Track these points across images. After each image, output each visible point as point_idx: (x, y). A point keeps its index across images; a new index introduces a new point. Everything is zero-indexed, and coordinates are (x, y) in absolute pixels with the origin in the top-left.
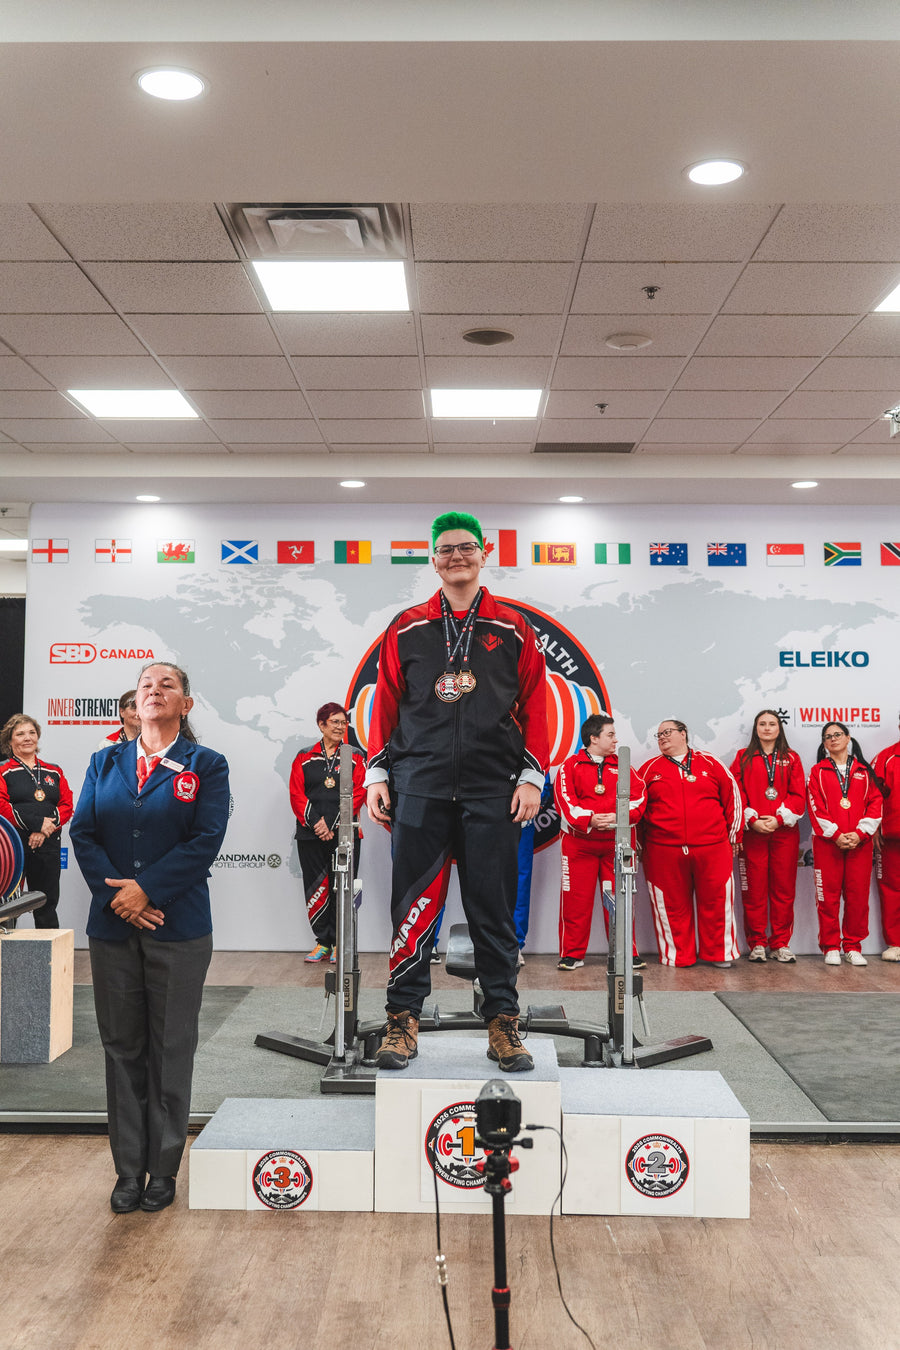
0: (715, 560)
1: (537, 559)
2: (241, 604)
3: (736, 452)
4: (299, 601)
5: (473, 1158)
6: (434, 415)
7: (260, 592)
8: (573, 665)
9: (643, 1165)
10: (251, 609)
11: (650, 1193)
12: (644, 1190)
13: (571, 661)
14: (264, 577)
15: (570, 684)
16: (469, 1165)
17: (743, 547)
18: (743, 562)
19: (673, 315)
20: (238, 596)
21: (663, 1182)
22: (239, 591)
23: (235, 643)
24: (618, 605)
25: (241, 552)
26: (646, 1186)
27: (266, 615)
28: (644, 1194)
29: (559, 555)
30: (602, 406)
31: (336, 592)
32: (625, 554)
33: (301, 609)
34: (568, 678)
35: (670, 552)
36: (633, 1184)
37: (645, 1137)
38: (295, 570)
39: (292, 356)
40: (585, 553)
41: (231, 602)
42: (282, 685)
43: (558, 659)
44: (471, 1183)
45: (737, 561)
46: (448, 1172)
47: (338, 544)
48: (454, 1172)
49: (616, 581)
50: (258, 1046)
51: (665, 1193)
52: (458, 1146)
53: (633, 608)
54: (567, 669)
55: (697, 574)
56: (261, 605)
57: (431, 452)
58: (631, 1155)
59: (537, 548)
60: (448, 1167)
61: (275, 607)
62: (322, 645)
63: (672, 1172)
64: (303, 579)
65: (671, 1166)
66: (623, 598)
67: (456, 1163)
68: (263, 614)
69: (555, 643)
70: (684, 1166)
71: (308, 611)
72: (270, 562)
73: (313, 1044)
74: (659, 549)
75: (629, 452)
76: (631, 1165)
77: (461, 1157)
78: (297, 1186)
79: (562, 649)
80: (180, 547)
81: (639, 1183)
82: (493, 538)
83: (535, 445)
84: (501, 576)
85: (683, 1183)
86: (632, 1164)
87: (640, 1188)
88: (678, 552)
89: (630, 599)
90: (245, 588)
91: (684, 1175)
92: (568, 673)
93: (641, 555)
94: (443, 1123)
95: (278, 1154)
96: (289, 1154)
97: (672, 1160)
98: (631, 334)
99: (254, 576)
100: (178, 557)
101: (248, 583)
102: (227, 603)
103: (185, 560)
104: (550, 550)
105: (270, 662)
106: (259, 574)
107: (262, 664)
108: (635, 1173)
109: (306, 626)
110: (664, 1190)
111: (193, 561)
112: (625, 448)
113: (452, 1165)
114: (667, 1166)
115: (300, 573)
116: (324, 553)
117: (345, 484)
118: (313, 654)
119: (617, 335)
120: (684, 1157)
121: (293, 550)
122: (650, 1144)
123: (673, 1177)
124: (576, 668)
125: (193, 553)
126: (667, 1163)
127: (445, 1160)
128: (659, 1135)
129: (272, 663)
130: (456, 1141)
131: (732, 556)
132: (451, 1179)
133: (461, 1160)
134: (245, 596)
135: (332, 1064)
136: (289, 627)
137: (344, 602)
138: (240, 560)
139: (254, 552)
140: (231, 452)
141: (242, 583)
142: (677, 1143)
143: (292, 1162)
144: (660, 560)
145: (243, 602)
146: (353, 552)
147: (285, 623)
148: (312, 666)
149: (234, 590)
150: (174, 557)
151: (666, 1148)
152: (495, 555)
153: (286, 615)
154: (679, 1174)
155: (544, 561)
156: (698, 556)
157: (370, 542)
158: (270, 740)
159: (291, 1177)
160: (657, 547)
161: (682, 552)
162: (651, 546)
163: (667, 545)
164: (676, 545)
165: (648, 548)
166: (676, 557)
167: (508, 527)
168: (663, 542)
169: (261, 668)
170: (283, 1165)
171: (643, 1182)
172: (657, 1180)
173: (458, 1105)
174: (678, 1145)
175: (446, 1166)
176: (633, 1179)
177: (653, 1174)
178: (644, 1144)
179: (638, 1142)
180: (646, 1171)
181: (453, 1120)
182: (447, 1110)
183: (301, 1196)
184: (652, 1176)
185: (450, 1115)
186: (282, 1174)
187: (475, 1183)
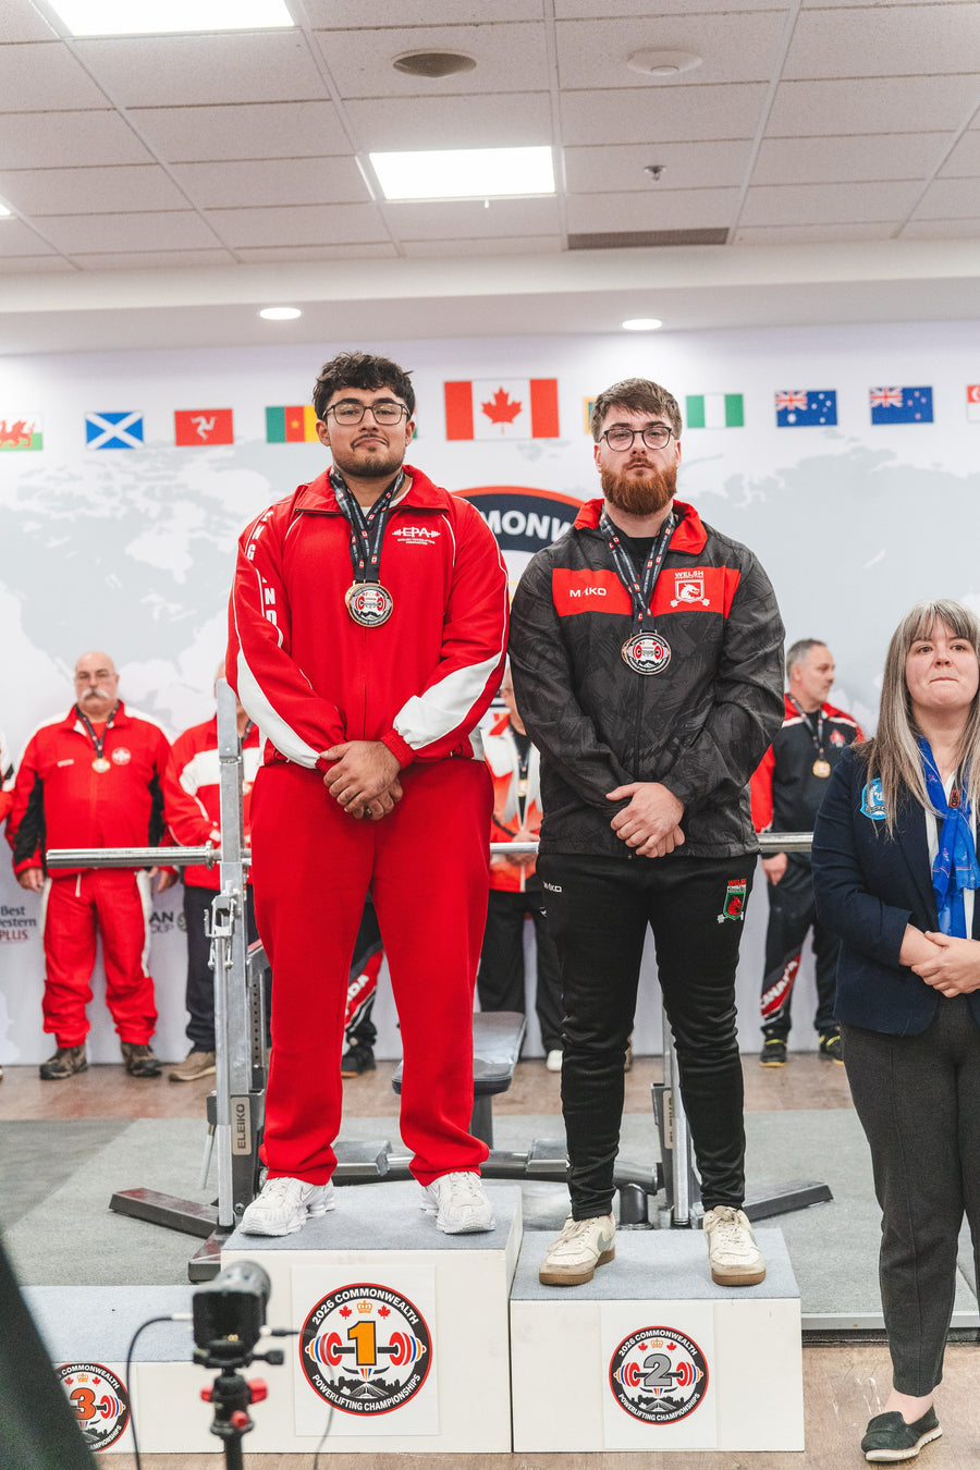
0: (882, 415)
2: (120, 515)
3: (899, 235)
4: (212, 506)
5: (374, 1368)
6: (387, 198)
7: (149, 493)
9: (636, 1375)
10: (136, 523)
11: (649, 1417)
12: (640, 1413)
14: (156, 469)
16: (367, 1379)
17: (927, 392)
18: (928, 417)
19: (725, 13)
20: (115, 501)
21: (669, 1400)
22: (116, 494)
23: (114, 577)
24: (725, 495)
25: (117, 431)
26: (643, 1406)
27: (161, 531)
28: (640, 1418)
30: (656, 170)
31: (271, 491)
32: (735, 410)
35: (809, 405)
36: (622, 1405)
37: (639, 1332)
38: (205, 457)
39: (128, 108)
41: (103, 512)
42: (189, 641)
44: (372, 1407)
45: (918, 416)
46: (336, 1390)
47: (271, 413)
48: (346, 1391)
49: (720, 456)
50: (116, 1211)
51: (672, 1416)
52: (349, 1350)
53: (750, 500)
55: (853, 439)
56: (152, 514)
57: (401, 255)
58: (617, 1360)
60: (337, 1383)
61: (174, 517)
63: (682, 1383)
64: (218, 469)
65: (681, 1375)
66: (734, 483)
67: (348, 1377)
68: (156, 529)
70: (700, 1374)
72: (164, 444)
73: (195, 1207)
74: (791, 400)
75: (723, 242)
76: (617, 1375)
77: (354, 1367)
78: (105, 1416)
80: (20, 426)
81: (632, 1402)
82: (521, 394)
83: (565, 237)
84: (535, 455)
85: (699, 1400)
86: (619, 1371)
87: (633, 1409)
88: (821, 404)
89: (745, 483)
90: (125, 488)
91: (701, 1388)
93: (760, 411)
94: (326, 1315)
95: (74, 1368)
96: (92, 1368)
97: (682, 1365)
98: (666, 49)
99: (139, 468)
100: (17, 442)
101: (130, 479)
102: (97, 514)
103: (28, 446)
105: (169, 605)
106: (146, 465)
107: (157, 609)
108: (625, 1387)
109: (224, 546)
110: (671, 1412)
111: (40, 447)
112: (714, 237)
113: (341, 1379)
114: (674, 1375)
115: (210, 461)
116: (250, 426)
117: (267, 314)
119: (643, 50)
120: (700, 1360)
121: (198, 424)
122: (646, 1342)
123: (684, 1392)
125: (40, 436)
126: (673, 1370)
127: (331, 1373)
128: (660, 1329)
129: (173, 608)
130: (346, 1343)
131: (913, 406)
132: (342, 1401)
133: (356, 1372)
134: (124, 501)
135: (215, 1237)
136: (196, 548)
138: (115, 443)
139: (136, 430)
140: (80, 269)
141: (120, 480)
142: (689, 1340)
143: (96, 1381)
144: (792, 418)
145: (124, 510)
146: (295, 424)
147: (192, 542)
149: (109, 492)
150: (11, 442)
151: (672, 1347)
152: (524, 419)
153: (192, 531)
154: (692, 1387)
156: (854, 409)
159: (97, 1402)
160: (787, 397)
161: (828, 403)
162: (777, 396)
163: (804, 393)
164: (817, 393)
165: (772, 400)
166: (819, 413)
167: (543, 373)
168: (795, 388)
169: (156, 615)
170: (83, 1385)
171: (636, 1400)
172: (658, 1396)
173: (348, 1288)
174: (689, 1343)
175: (332, 1382)
176: (622, 1396)
177: (652, 1388)
178: (637, 1342)
179: (627, 1340)
180: (641, 1384)
181: (341, 1312)
182: (331, 1297)
183: (111, 1432)
184: (651, 1391)
185: (337, 1305)
186: (82, 1398)
187: (378, 1406)
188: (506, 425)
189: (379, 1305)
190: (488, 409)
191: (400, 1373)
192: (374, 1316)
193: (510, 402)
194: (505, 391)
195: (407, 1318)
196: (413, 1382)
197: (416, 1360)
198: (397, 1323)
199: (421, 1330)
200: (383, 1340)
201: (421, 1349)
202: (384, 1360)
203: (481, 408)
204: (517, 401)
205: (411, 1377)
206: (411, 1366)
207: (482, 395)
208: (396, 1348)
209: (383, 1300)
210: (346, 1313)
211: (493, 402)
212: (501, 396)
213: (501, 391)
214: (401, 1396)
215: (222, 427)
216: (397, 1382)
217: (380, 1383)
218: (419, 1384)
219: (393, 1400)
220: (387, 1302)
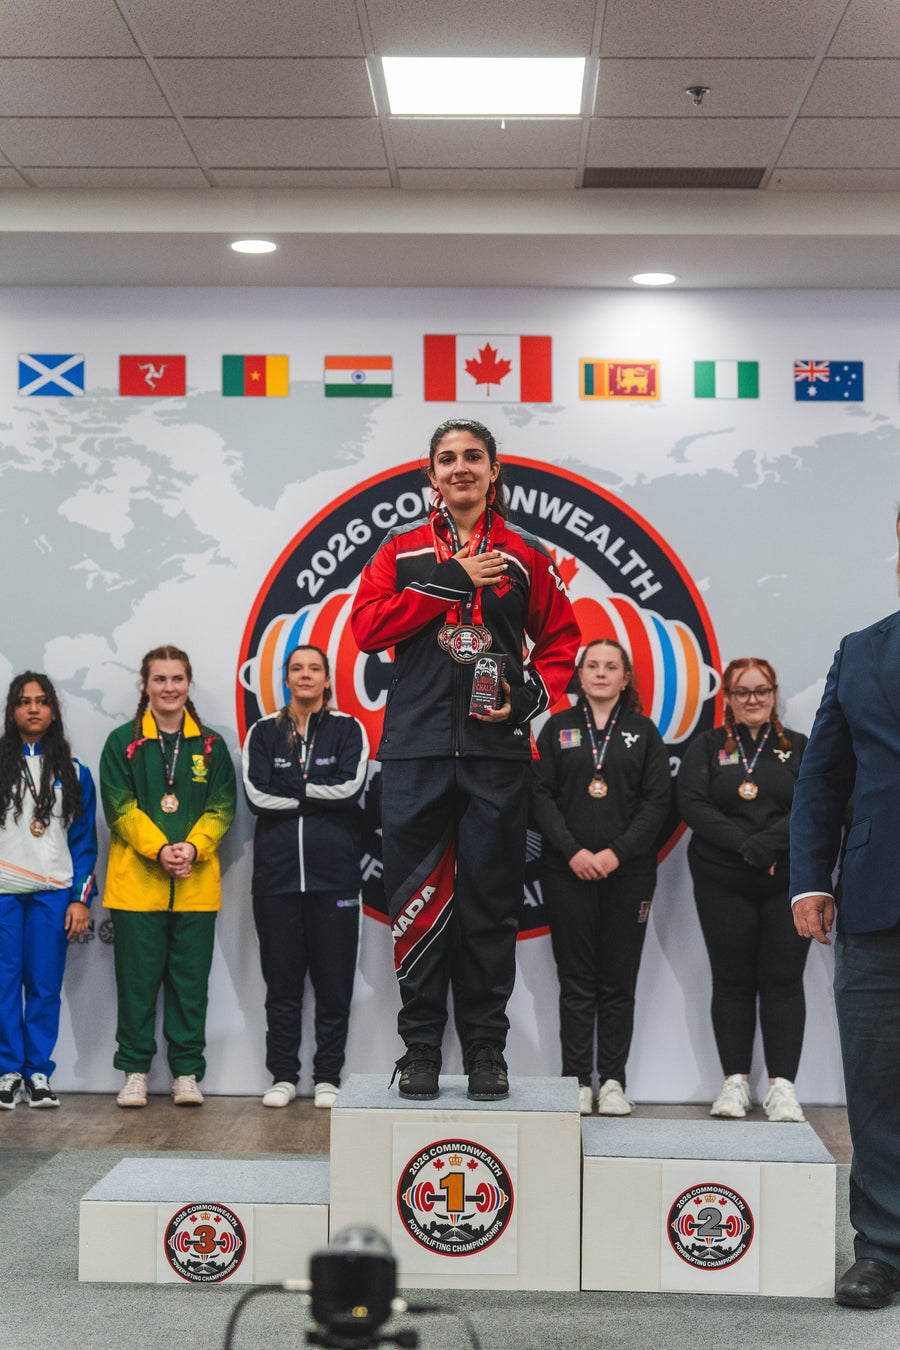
1: (589, 389)
2: (53, 470)
4: (158, 463)
5: (462, 1214)
6: (392, 112)
7: (88, 447)
8: (652, 581)
9: (691, 1226)
10: (71, 480)
11: (700, 1263)
12: (693, 1259)
13: (649, 574)
14: (94, 420)
15: (647, 616)
16: (455, 1224)
20: (48, 454)
21: (718, 1249)
22: (51, 446)
23: (43, 539)
24: (735, 473)
26: (696, 1253)
27: (99, 490)
28: (693, 1264)
29: (629, 380)
31: (225, 449)
32: (749, 380)
33: (161, 478)
34: (644, 604)
35: (832, 377)
36: (677, 1251)
37: (695, 1188)
38: (152, 409)
40: (676, 380)
41: (36, 466)
42: (127, 614)
43: (625, 570)
44: (460, 1248)
46: (428, 1233)
47: (229, 362)
48: (437, 1234)
49: (732, 430)
51: (721, 1263)
52: (441, 1198)
53: (761, 480)
54: (641, 588)
55: (880, 417)
56: (91, 470)
57: (397, 185)
58: (675, 1212)
59: (589, 370)
60: (429, 1227)
61: (114, 474)
62: (201, 543)
63: (731, 1235)
64: (166, 423)
65: (730, 1227)
66: (745, 460)
67: (439, 1222)
68: (93, 487)
69: (620, 542)
70: (746, 1227)
71: (176, 482)
72: (106, 392)
74: (812, 371)
76: (675, 1225)
77: (444, 1213)
78: (224, 1250)
79: (633, 553)
81: (686, 1249)
82: (509, 352)
83: (581, 171)
84: (523, 420)
85: (745, 1250)
86: (676, 1223)
87: (687, 1256)
88: (846, 376)
89: (757, 460)
90: (61, 440)
91: (747, 1240)
92: (644, 596)
93: (777, 381)
94: (421, 1167)
95: (199, 1208)
96: (214, 1208)
97: (731, 1219)
99: (78, 418)
101: (67, 431)
102: (28, 467)
104: (613, 374)
105: (103, 573)
106: (85, 415)
107: (91, 577)
108: (681, 1236)
109: (171, 508)
110: (720, 1259)
112: (748, 179)
113: (433, 1223)
114: (724, 1227)
115: (156, 413)
116: (204, 376)
117: (239, 246)
118: (182, 560)
120: (747, 1214)
121: (147, 371)
122: (701, 1197)
123: (732, 1242)
124: (658, 587)
126: (723, 1222)
127: (424, 1218)
128: (713, 1185)
129: (109, 576)
130: (438, 1192)
132: (433, 1243)
133: (446, 1218)
134: (59, 454)
136: (138, 510)
137: (239, 465)
138: (51, 390)
139: (76, 375)
141: (55, 431)
142: (738, 1196)
143: (217, 1219)
144: (812, 391)
145: (58, 465)
146: (255, 376)
147: (133, 503)
148: (181, 581)
149: (42, 444)
151: (723, 1202)
152: (512, 381)
153: (134, 490)
154: (739, 1238)
155: (601, 393)
156: (882, 384)
157: (284, 359)
158: (105, 713)
159: (217, 1238)
160: (808, 368)
161: (854, 376)
162: (796, 366)
163: (827, 364)
164: (843, 364)
165: (791, 369)
166: (843, 387)
167: (536, 330)
168: (819, 359)
169: (89, 585)
170: (205, 1223)
171: (690, 1248)
172: (710, 1245)
173: (441, 1143)
174: (738, 1199)
175: (425, 1226)
176: (678, 1243)
177: (704, 1238)
178: (693, 1197)
179: (684, 1194)
180: (695, 1234)
181: (435, 1164)
182: (426, 1150)
183: (228, 1266)
184: (703, 1240)
185: (431, 1158)
186: (204, 1234)
187: (464, 1248)
188: (492, 385)
189: (467, 1159)
190: (472, 367)
191: (485, 1219)
192: (463, 1168)
193: (497, 361)
194: (493, 349)
195: (493, 1171)
196: (496, 1227)
197: (499, 1208)
198: (483, 1175)
199: (505, 1181)
200: (471, 1190)
201: (504, 1199)
202: (471, 1207)
203: (465, 366)
204: (506, 359)
205: (494, 1223)
206: (494, 1213)
207: (467, 351)
208: (482, 1198)
209: (472, 1155)
210: (439, 1165)
211: (479, 360)
212: (488, 353)
213: (488, 347)
214: (485, 1239)
215: (172, 376)
216: (482, 1227)
217: (467, 1228)
218: (501, 1230)
219: (478, 1243)
220: (475, 1156)
